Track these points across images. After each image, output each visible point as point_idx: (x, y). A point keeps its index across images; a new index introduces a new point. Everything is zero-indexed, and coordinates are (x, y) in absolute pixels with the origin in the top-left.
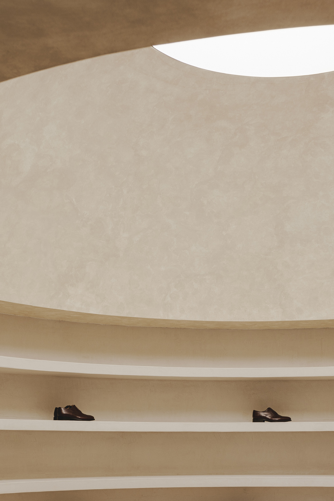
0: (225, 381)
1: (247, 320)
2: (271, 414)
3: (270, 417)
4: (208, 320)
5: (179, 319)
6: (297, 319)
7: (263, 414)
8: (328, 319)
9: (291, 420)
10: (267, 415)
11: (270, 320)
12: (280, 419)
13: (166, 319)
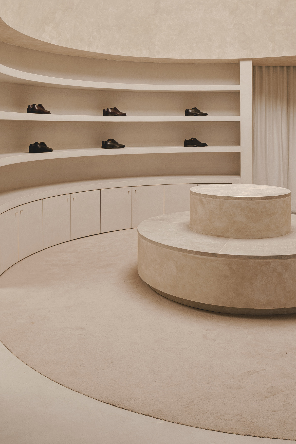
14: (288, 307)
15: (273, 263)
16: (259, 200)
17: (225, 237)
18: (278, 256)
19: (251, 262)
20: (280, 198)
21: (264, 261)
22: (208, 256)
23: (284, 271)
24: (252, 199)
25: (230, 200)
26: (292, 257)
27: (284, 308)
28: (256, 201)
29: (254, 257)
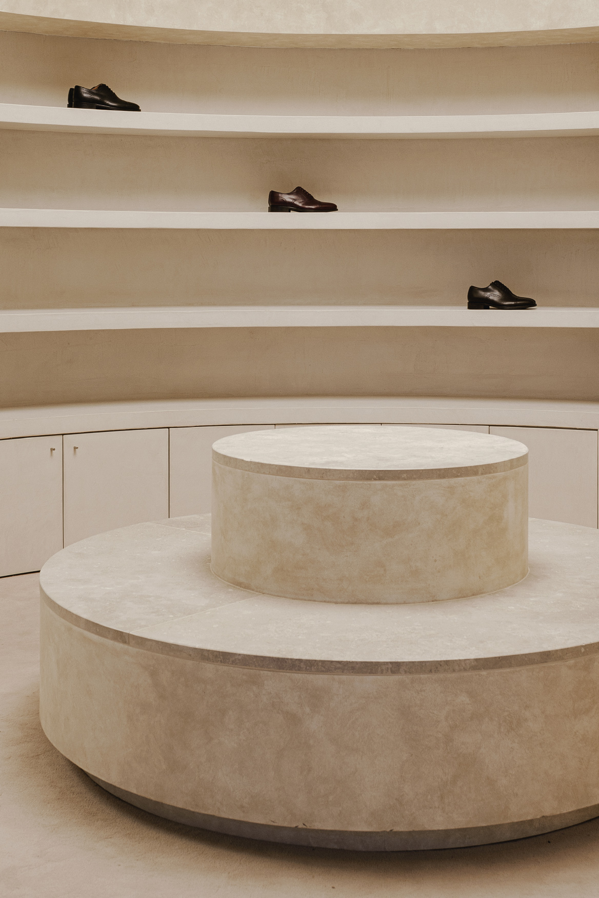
0: (220, 138)
1: (264, 31)
2: (303, 198)
3: (300, 203)
4: (195, 28)
5: (144, 25)
6: (352, 32)
7: (288, 198)
8: (406, 33)
9: (337, 210)
10: (295, 200)
11: (305, 32)
12: (318, 206)
13: (121, 24)
14: (318, 825)
15: (273, 682)
16: (347, 478)
17: (253, 590)
18: (288, 659)
19: (210, 669)
20: (432, 478)
21: (246, 671)
22: (106, 637)
23: (307, 710)
24: (323, 474)
25: (264, 473)
26: (336, 669)
27: (304, 827)
28: (338, 482)
29: (216, 656)
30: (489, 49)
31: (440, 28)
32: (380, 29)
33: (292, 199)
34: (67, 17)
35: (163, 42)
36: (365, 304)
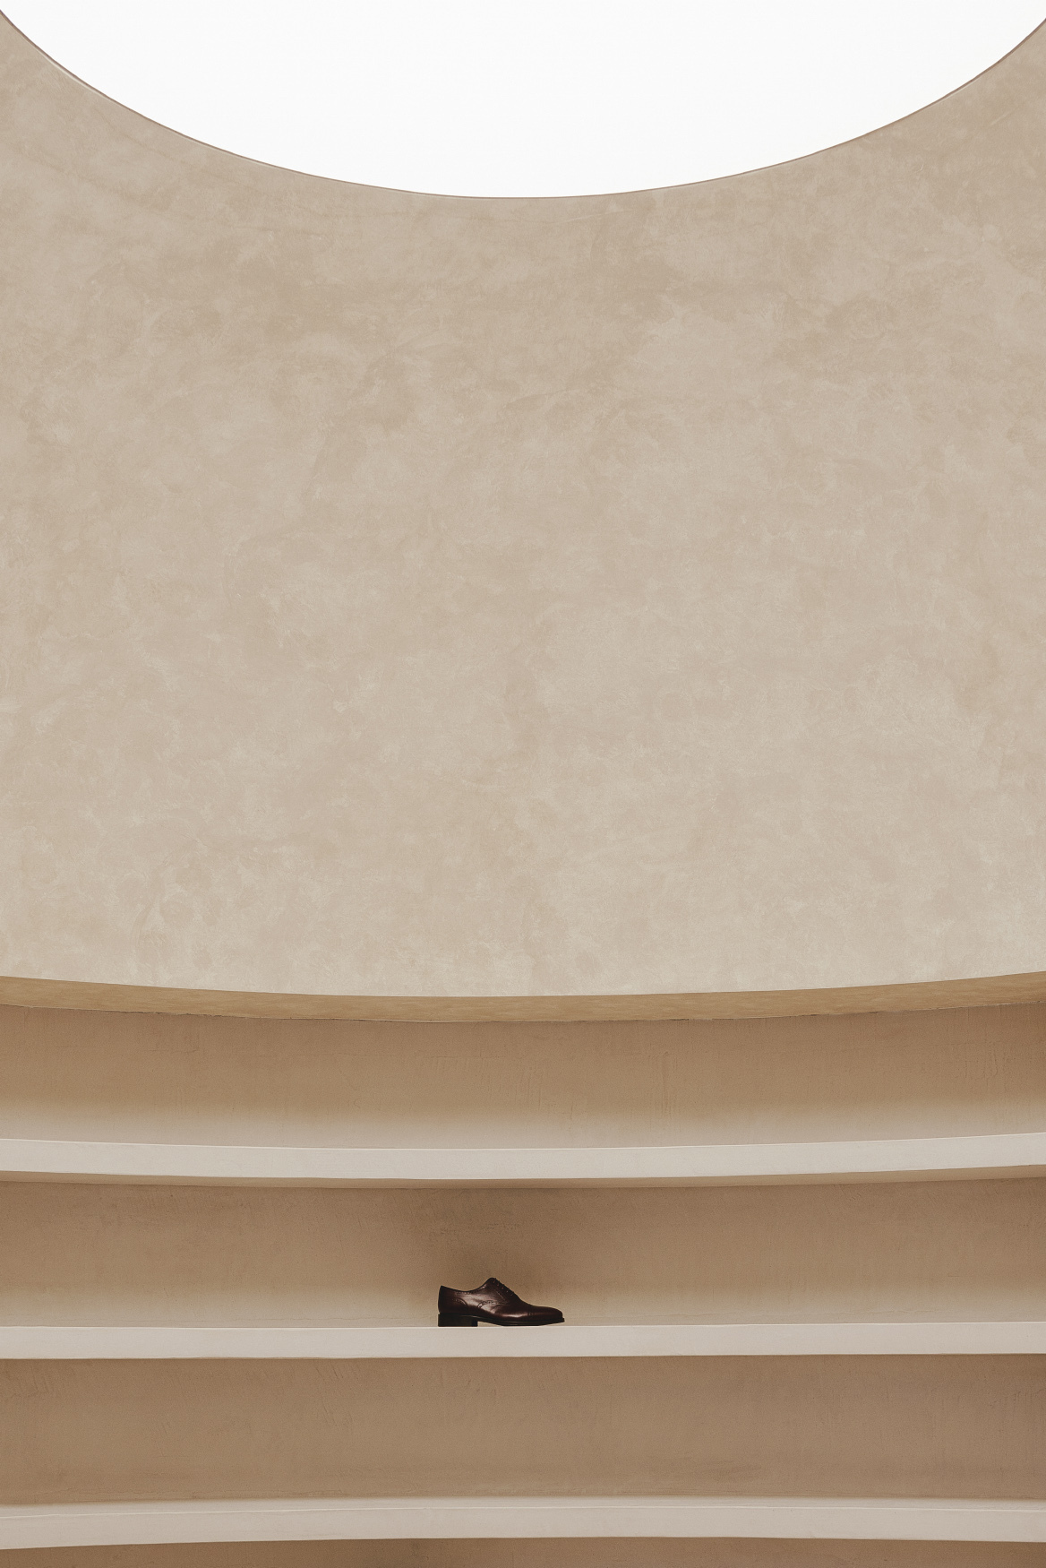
2: (499, 1299)
3: (493, 1308)
4: (288, 990)
5: (192, 986)
6: (583, 992)
7: (470, 1300)
9: (563, 1321)
10: (483, 1303)
11: (494, 993)
12: (526, 1314)
13: (148, 985)
30: (851, 1017)
31: (743, 982)
32: (632, 987)
33: (477, 1301)
34: (45, 975)
35: (246, 1015)
36: (625, 1493)
